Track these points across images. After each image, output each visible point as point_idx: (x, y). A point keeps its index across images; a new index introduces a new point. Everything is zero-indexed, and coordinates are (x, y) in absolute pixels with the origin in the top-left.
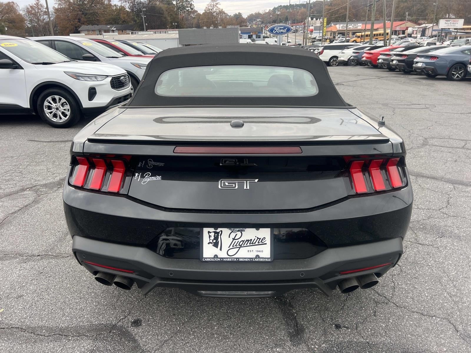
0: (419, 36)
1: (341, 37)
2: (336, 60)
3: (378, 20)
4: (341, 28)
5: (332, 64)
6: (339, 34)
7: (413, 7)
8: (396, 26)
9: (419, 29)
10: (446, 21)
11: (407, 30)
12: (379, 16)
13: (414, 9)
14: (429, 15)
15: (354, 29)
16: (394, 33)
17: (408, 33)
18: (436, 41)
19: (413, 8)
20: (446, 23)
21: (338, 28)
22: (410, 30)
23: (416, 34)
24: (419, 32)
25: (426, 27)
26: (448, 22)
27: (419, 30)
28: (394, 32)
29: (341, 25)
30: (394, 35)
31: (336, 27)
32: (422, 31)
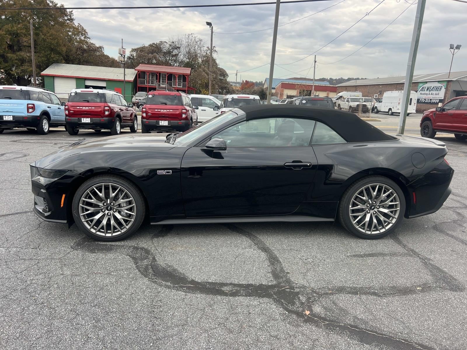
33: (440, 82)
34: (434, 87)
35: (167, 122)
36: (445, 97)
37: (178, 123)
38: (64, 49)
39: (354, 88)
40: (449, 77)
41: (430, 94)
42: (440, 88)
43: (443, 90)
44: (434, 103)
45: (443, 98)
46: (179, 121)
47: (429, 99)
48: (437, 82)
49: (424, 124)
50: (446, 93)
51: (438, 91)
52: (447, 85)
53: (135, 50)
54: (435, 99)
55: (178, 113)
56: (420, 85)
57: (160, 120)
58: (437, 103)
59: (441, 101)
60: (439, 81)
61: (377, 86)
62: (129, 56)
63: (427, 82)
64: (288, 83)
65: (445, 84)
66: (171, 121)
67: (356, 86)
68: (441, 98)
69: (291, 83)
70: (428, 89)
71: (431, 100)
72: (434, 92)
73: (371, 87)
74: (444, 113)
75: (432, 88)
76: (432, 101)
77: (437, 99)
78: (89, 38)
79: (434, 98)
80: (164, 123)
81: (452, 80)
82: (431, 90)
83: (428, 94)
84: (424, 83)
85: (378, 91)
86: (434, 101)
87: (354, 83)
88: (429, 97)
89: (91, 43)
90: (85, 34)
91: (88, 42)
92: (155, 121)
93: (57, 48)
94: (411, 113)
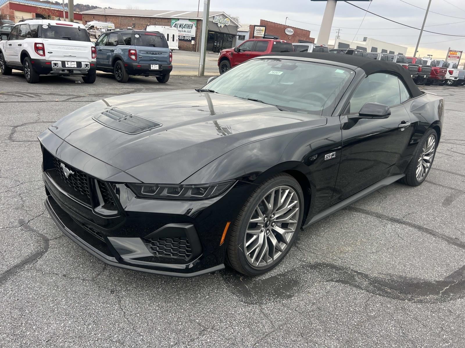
33: (191, 21)
34: (186, 25)
36: (196, 35)
39: (104, 18)
40: (198, 16)
41: (183, 31)
42: (191, 26)
43: (194, 28)
44: (187, 40)
45: (195, 36)
47: (182, 36)
48: (188, 20)
49: (222, 63)
50: (196, 32)
51: (189, 28)
52: (197, 24)
54: (188, 37)
56: (173, 21)
58: (190, 41)
59: (193, 38)
60: (189, 19)
61: (129, 18)
63: (179, 19)
64: (18, 3)
65: (195, 22)
67: (105, 15)
68: (193, 36)
69: (23, 4)
70: (180, 26)
71: (184, 37)
72: (186, 30)
73: (123, 18)
74: (240, 53)
75: (184, 25)
76: (186, 38)
77: (190, 37)
79: (187, 35)
81: (201, 19)
82: (184, 27)
83: (181, 32)
84: (176, 20)
85: (131, 24)
86: (187, 38)
87: (103, 12)
88: (182, 34)
94: (175, 50)
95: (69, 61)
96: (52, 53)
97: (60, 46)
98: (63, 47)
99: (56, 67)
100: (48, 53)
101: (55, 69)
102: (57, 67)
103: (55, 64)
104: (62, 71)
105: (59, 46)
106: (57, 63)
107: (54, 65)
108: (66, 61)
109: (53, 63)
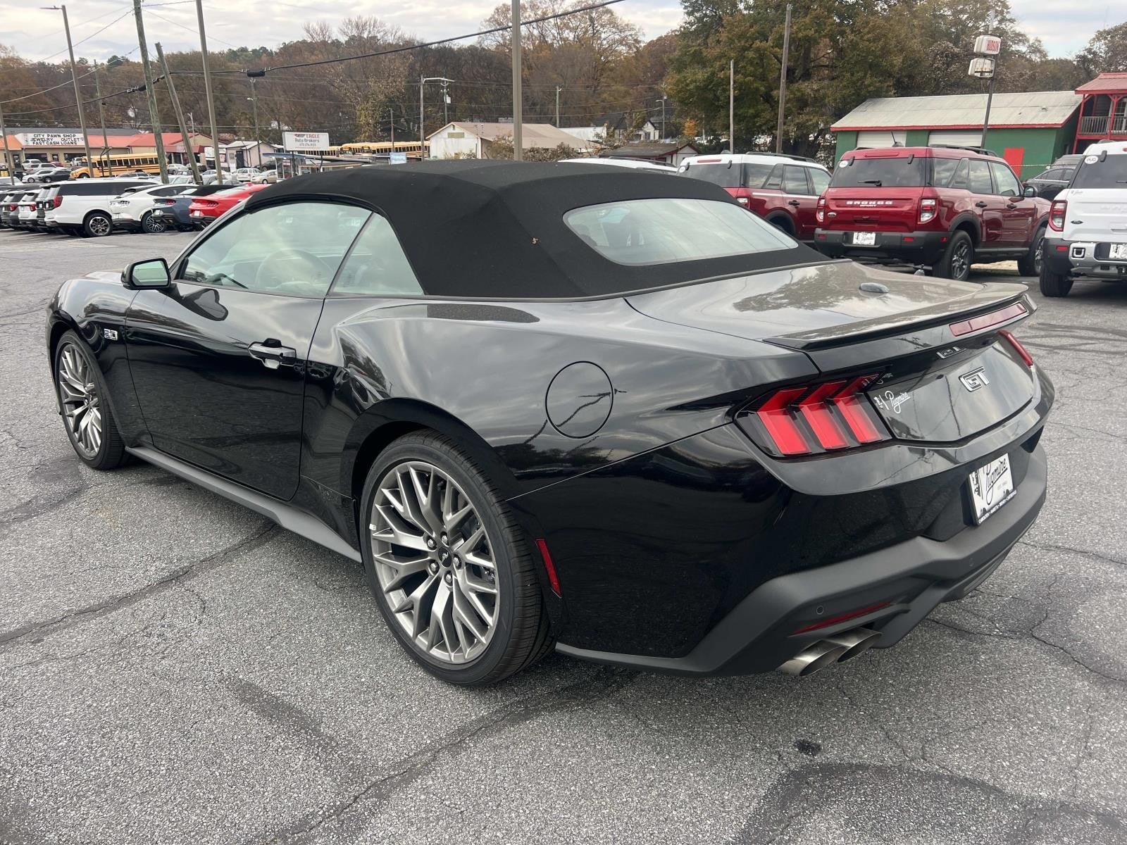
0: (233, 166)
1: (40, 164)
2: (102, 220)
3: (121, 128)
4: (31, 143)
5: (93, 231)
6: (29, 156)
7: (198, 103)
8: (172, 142)
9: (229, 151)
10: (296, 135)
11: (204, 152)
12: (120, 118)
13: (200, 108)
14: (238, 122)
15: (67, 146)
16: (175, 159)
17: (208, 159)
18: (277, 176)
19: (198, 105)
20: (296, 140)
21: (24, 143)
22: (209, 153)
23: (226, 161)
24: (232, 158)
25: (244, 146)
26: (302, 138)
27: (230, 154)
28: (172, 155)
29: (31, 136)
30: (176, 162)
31: (15, 138)
32: (236, 156)
35: (874, 235)
37: (902, 238)
38: (898, 61)
46: (905, 234)
53: (1108, 33)
55: (906, 208)
57: (856, 231)
62: (1082, 53)
66: (885, 234)
78: (1012, 21)
80: (864, 239)
89: (1016, 34)
90: (1002, 12)
91: (1007, 33)
92: (841, 233)
93: (881, 60)
95: (1121, 244)
96: (1081, 222)
97: (1108, 206)
98: (1114, 206)
99: (1078, 258)
100: (1073, 222)
101: (1078, 261)
102: (1082, 257)
103: (1079, 251)
104: (1101, 269)
105: (1103, 206)
106: (1085, 249)
107: (1075, 253)
108: (1113, 243)
109: (1074, 248)
